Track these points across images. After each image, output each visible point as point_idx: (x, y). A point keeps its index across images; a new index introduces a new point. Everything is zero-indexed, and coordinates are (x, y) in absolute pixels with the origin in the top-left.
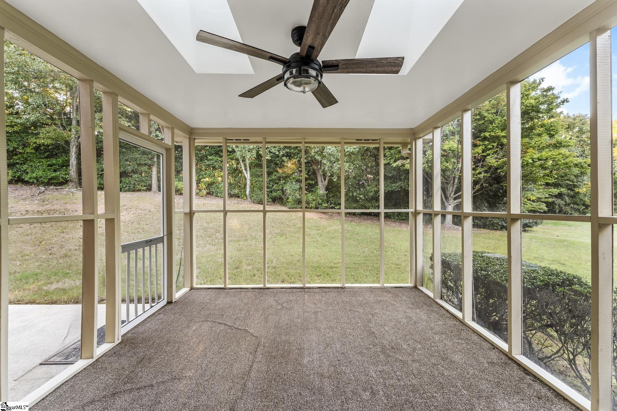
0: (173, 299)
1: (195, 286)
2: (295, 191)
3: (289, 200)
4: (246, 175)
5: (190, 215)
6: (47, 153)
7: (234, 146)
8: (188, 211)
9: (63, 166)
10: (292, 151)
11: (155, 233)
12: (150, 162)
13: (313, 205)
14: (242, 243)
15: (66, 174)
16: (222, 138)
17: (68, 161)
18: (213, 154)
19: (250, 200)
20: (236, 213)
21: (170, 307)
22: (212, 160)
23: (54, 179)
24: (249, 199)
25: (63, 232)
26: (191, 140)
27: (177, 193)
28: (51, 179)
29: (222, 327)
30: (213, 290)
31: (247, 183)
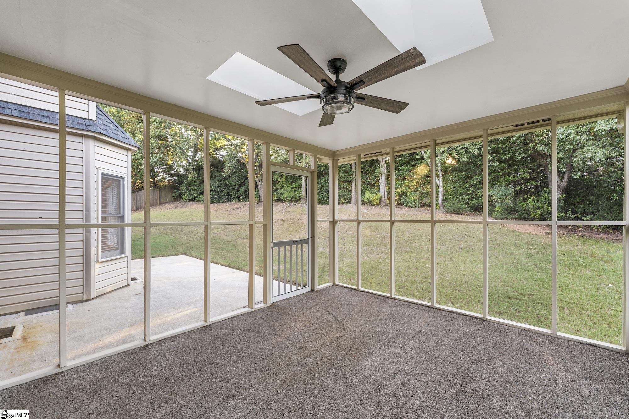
0: (315, 288)
1: (337, 283)
2: (504, 197)
3: (496, 209)
4: (438, 182)
5: (334, 223)
6: (291, 180)
7: (423, 152)
8: (331, 220)
9: (298, 188)
10: (501, 145)
11: (341, 238)
12: (350, 179)
13: (536, 215)
14: (414, 254)
15: (300, 194)
16: (356, 155)
17: (301, 184)
18: (404, 164)
19: (443, 210)
20: (419, 224)
21: (312, 293)
22: (403, 170)
23: (294, 197)
24: (442, 208)
25: (290, 234)
26: (335, 161)
27: (370, 205)
28: (293, 197)
29: (329, 316)
30: (348, 289)
31: (440, 191)
